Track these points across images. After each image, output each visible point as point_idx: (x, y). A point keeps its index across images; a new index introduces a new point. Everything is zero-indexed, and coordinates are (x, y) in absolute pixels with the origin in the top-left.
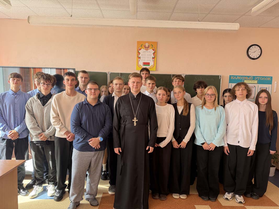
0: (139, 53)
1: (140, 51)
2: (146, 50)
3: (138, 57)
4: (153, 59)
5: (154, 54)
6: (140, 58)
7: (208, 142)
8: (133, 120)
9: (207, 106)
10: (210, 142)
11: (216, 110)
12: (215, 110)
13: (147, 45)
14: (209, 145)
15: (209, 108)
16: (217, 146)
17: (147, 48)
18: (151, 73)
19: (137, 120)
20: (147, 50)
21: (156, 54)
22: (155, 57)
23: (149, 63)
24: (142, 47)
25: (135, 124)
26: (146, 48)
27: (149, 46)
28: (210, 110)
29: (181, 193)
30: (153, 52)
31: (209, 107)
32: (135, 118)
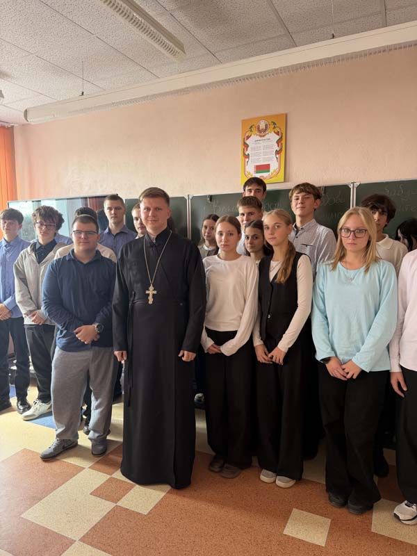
0: (246, 146)
1: (247, 142)
2: (261, 136)
3: (244, 154)
4: (277, 156)
5: (278, 142)
6: (247, 156)
7: (341, 358)
8: (147, 292)
9: (346, 262)
10: (347, 358)
11: (369, 273)
12: (367, 270)
13: (262, 125)
14: (344, 366)
15: (351, 266)
16: (364, 369)
17: (262, 132)
18: (269, 188)
19: (155, 292)
20: (264, 136)
21: (283, 142)
22: (281, 150)
23: (269, 165)
24: (251, 131)
25: (151, 301)
26: (260, 131)
27: (266, 125)
28: (352, 271)
29: (279, 472)
30: (278, 137)
31: (350, 264)
32: (151, 288)
